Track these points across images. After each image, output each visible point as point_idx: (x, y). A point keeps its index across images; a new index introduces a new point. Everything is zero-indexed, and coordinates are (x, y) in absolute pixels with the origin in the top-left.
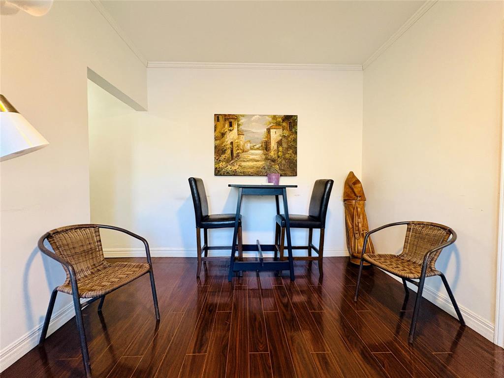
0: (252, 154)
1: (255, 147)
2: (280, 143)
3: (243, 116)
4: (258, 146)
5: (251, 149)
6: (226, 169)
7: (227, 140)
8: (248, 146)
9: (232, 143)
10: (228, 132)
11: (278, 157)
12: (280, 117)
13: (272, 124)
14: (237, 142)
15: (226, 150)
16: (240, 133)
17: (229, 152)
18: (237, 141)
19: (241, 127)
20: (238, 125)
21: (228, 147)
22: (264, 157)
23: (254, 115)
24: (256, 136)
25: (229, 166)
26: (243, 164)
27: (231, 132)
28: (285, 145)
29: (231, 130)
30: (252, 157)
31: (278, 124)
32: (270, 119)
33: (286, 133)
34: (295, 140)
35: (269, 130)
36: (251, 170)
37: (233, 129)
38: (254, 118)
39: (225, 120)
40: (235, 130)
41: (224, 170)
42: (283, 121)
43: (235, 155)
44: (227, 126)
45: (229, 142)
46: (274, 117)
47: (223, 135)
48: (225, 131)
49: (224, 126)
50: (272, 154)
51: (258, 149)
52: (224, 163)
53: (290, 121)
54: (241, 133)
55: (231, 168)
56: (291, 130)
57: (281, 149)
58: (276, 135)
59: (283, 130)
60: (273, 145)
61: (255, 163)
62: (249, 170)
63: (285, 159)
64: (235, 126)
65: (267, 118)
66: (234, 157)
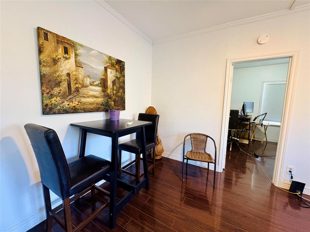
0: (92, 90)
1: (95, 83)
2: (114, 83)
3: (81, 46)
4: (97, 83)
5: (91, 85)
6: (61, 105)
7: (61, 69)
9: (68, 75)
10: (63, 59)
11: (114, 95)
12: (114, 59)
13: (108, 64)
14: (75, 75)
15: (61, 82)
16: (78, 65)
17: (65, 85)
18: (74, 73)
19: (79, 58)
20: (76, 55)
21: (63, 78)
22: (103, 94)
23: (93, 50)
24: (95, 72)
25: (66, 102)
26: (83, 100)
27: (67, 61)
28: (117, 85)
29: (66, 58)
30: (92, 93)
31: (113, 65)
32: (107, 59)
33: (118, 75)
34: (124, 82)
35: (106, 69)
36: (92, 107)
37: (69, 58)
39: (58, 43)
40: (72, 60)
41: (59, 107)
42: (116, 63)
43: (73, 89)
44: (61, 50)
45: (65, 73)
46: (110, 58)
47: (55, 61)
48: (59, 57)
49: (56, 50)
50: (109, 91)
51: (97, 85)
52: (58, 98)
55: (68, 105)
56: (121, 73)
57: (115, 88)
58: (111, 75)
59: (116, 71)
60: (110, 83)
61: (95, 99)
62: (89, 106)
63: (119, 97)
64: (72, 55)
65: (104, 57)
66: (72, 92)
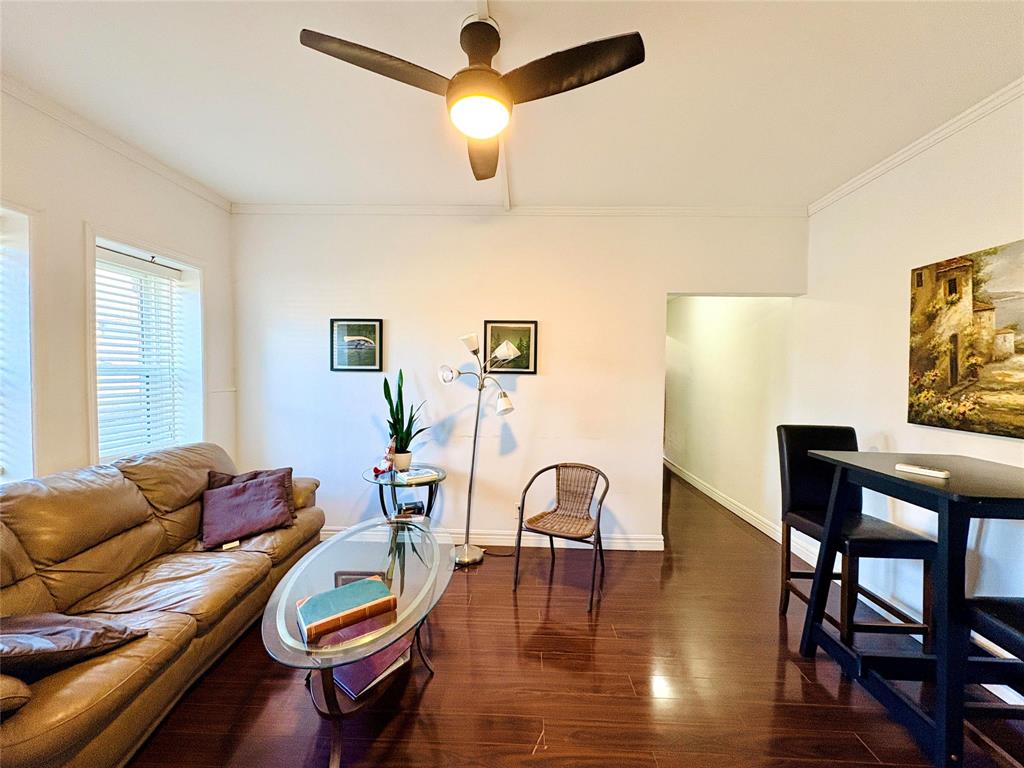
3: (988, 253)
5: (1019, 351)
6: (935, 408)
7: (940, 331)
8: (1008, 342)
9: (954, 338)
10: (946, 308)
14: (971, 335)
15: (937, 358)
16: (981, 305)
17: (945, 362)
19: (984, 287)
20: (976, 284)
21: (943, 349)
25: (945, 401)
26: (989, 398)
27: (954, 308)
29: (953, 303)
30: (1020, 377)
37: (960, 298)
39: (938, 279)
40: (966, 301)
41: (930, 411)
44: (943, 291)
45: (946, 336)
47: (932, 318)
48: (937, 307)
49: (934, 295)
52: (932, 392)
54: (983, 306)
55: (949, 408)
66: (959, 378)
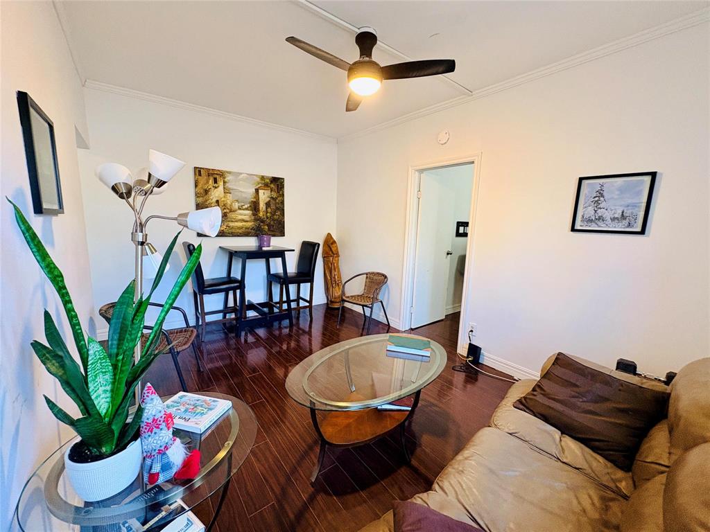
0: (241, 214)
1: (244, 207)
2: (268, 204)
3: (229, 173)
4: (246, 206)
5: (240, 209)
7: (211, 197)
8: (236, 205)
9: (217, 202)
11: (267, 218)
12: (268, 178)
13: (260, 185)
14: (224, 201)
16: (227, 191)
18: (223, 199)
19: (227, 185)
20: (224, 182)
22: (253, 218)
23: (241, 174)
24: (244, 195)
26: (231, 224)
28: (273, 207)
29: (216, 188)
30: (240, 217)
31: (266, 185)
32: (258, 179)
33: (274, 195)
34: (283, 203)
35: (257, 191)
36: (240, 231)
38: (241, 176)
39: (209, 176)
42: (272, 182)
44: (211, 181)
45: (214, 200)
46: (263, 178)
47: (206, 192)
49: (208, 182)
50: (261, 214)
51: (247, 209)
53: (277, 184)
56: (278, 192)
57: (269, 210)
58: (264, 196)
59: (271, 191)
60: (262, 206)
61: (244, 223)
62: (238, 231)
63: (274, 220)
64: (221, 183)
65: (255, 177)
